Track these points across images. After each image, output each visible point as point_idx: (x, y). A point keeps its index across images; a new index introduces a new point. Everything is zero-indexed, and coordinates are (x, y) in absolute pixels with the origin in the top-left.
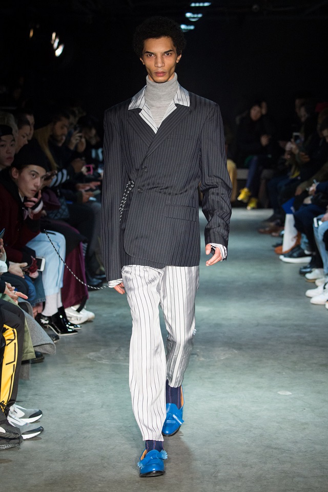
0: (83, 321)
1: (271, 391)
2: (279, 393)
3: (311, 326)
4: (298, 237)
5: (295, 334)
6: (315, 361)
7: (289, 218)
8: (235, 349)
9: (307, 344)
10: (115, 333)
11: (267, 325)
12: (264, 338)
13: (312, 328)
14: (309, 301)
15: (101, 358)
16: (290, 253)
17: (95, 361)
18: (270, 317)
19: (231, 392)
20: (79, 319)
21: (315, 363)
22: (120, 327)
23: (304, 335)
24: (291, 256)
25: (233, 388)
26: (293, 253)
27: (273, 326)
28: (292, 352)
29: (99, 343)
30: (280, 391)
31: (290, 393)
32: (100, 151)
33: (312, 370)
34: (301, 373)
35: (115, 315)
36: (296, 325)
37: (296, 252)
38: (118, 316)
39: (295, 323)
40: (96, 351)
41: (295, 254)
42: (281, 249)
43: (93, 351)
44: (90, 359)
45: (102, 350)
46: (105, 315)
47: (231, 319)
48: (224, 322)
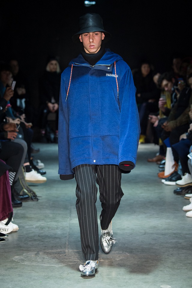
0: (9, 231)
1: (155, 285)
2: (161, 286)
3: (186, 234)
4: (176, 165)
5: (175, 241)
6: (189, 262)
7: (169, 150)
8: (127, 252)
9: (183, 248)
10: (35, 240)
11: (152, 234)
12: (150, 244)
13: (187, 236)
14: (185, 215)
15: (24, 260)
16: (170, 178)
17: (19, 262)
18: (155, 227)
19: (124, 286)
20: (6, 230)
21: (189, 263)
22: (39, 236)
23: (181, 241)
24: (171, 180)
25: (126, 283)
26: (172, 177)
27: (157, 234)
28: (172, 254)
29: (21, 248)
30: (162, 285)
31: (170, 287)
32: (23, 101)
33: (187, 269)
34: (179, 271)
35: (35, 227)
36: (175, 234)
37: (175, 176)
38: (37, 227)
39: (175, 232)
40: (20, 255)
41: (174, 179)
42: (164, 174)
43: (17, 255)
44: (15, 261)
45: (24, 254)
46: (27, 227)
47: (124, 229)
48: (118, 232)
